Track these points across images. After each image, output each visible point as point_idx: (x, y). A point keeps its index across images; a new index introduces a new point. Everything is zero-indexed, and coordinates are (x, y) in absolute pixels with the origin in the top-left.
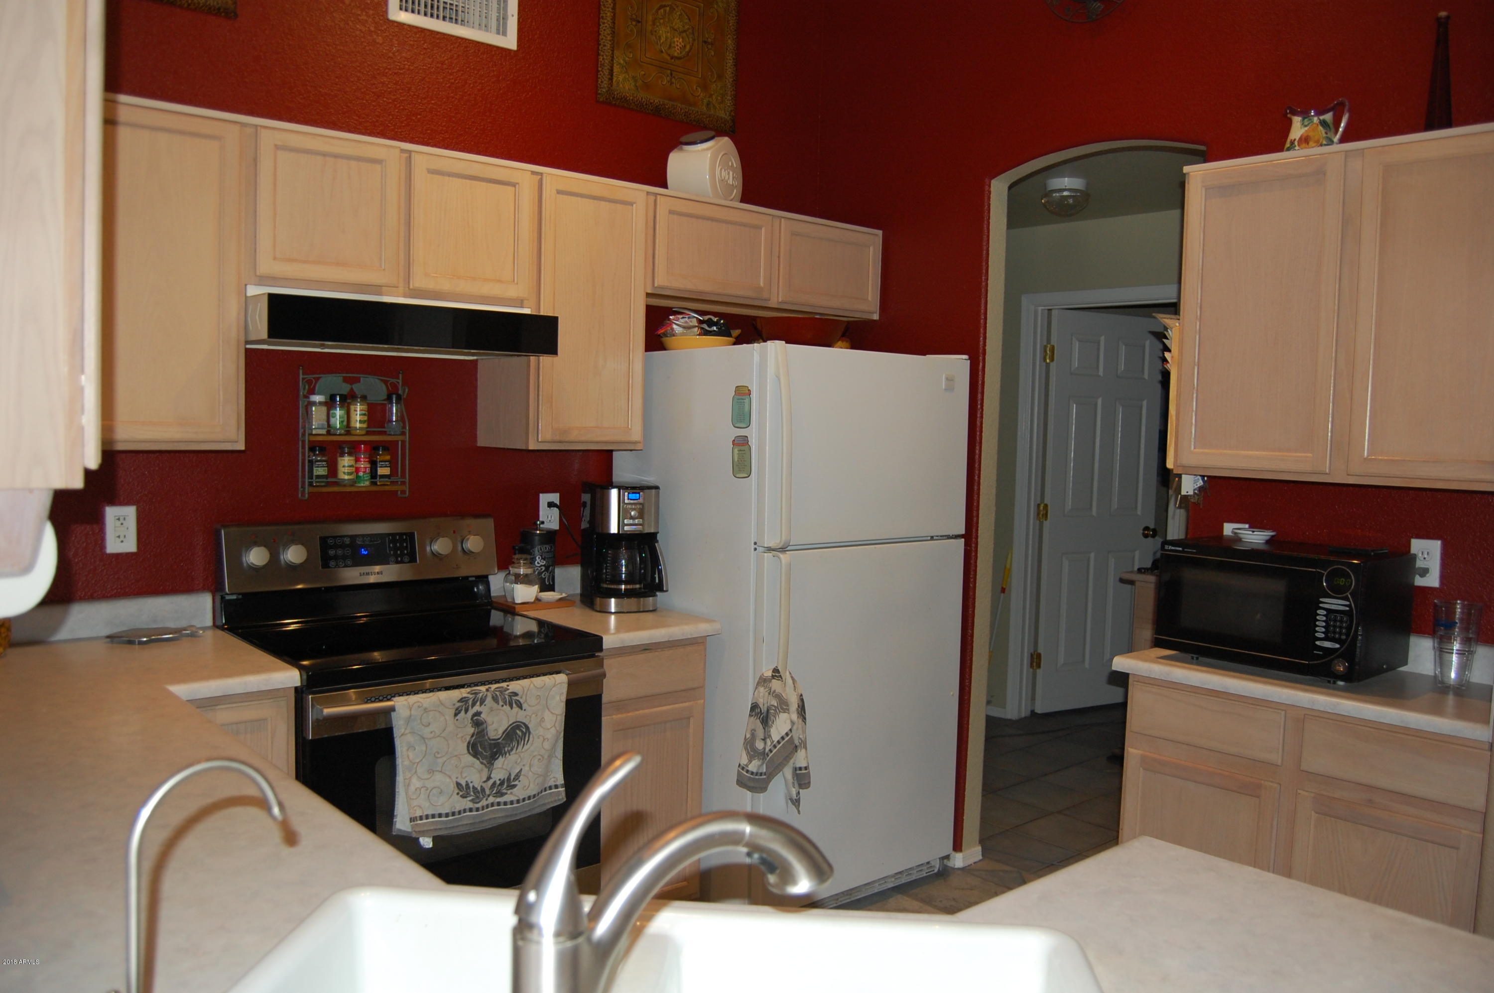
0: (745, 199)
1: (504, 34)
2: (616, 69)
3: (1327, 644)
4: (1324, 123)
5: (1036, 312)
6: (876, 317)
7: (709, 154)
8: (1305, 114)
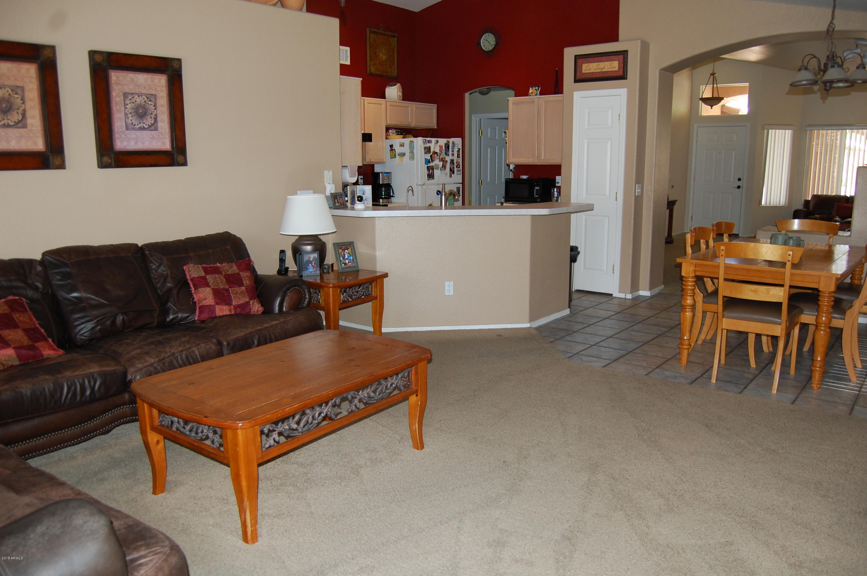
0: (403, 100)
1: (347, 61)
2: (371, 66)
3: (536, 196)
4: (536, 89)
5: (476, 120)
6: (436, 128)
7: (396, 89)
8: (532, 87)
